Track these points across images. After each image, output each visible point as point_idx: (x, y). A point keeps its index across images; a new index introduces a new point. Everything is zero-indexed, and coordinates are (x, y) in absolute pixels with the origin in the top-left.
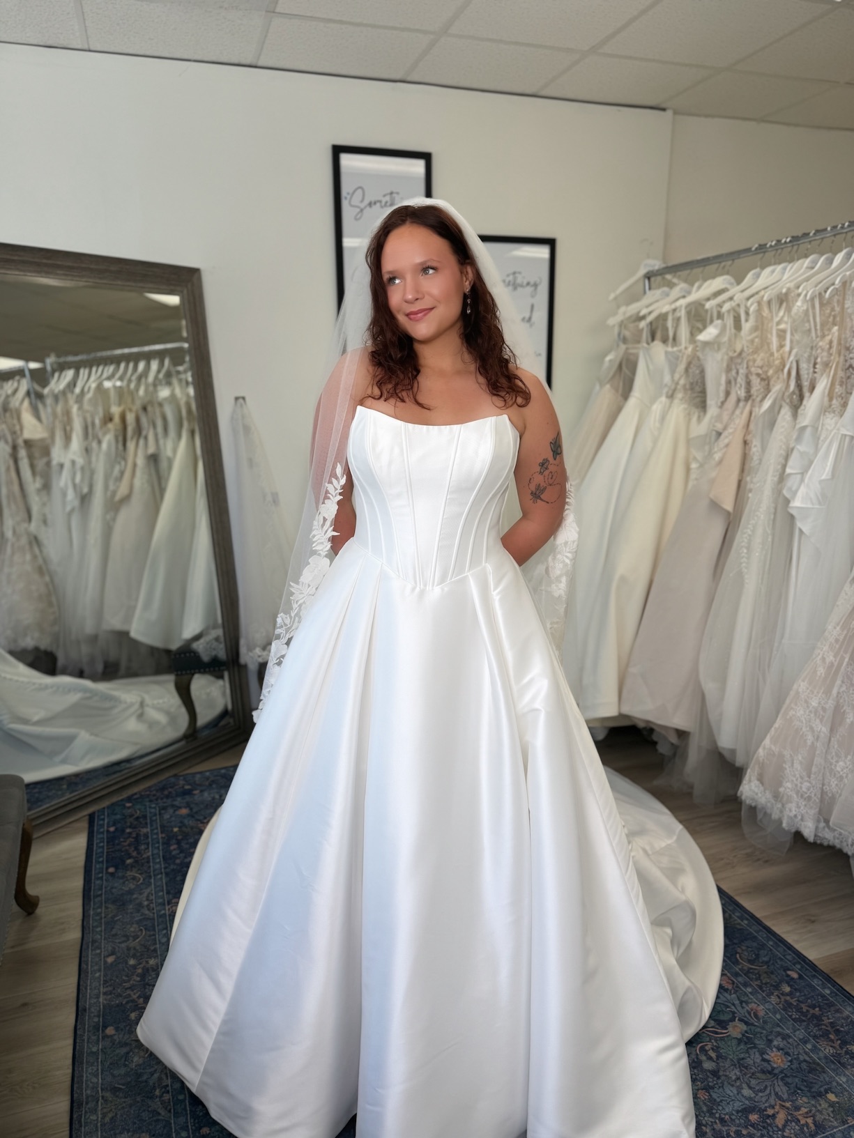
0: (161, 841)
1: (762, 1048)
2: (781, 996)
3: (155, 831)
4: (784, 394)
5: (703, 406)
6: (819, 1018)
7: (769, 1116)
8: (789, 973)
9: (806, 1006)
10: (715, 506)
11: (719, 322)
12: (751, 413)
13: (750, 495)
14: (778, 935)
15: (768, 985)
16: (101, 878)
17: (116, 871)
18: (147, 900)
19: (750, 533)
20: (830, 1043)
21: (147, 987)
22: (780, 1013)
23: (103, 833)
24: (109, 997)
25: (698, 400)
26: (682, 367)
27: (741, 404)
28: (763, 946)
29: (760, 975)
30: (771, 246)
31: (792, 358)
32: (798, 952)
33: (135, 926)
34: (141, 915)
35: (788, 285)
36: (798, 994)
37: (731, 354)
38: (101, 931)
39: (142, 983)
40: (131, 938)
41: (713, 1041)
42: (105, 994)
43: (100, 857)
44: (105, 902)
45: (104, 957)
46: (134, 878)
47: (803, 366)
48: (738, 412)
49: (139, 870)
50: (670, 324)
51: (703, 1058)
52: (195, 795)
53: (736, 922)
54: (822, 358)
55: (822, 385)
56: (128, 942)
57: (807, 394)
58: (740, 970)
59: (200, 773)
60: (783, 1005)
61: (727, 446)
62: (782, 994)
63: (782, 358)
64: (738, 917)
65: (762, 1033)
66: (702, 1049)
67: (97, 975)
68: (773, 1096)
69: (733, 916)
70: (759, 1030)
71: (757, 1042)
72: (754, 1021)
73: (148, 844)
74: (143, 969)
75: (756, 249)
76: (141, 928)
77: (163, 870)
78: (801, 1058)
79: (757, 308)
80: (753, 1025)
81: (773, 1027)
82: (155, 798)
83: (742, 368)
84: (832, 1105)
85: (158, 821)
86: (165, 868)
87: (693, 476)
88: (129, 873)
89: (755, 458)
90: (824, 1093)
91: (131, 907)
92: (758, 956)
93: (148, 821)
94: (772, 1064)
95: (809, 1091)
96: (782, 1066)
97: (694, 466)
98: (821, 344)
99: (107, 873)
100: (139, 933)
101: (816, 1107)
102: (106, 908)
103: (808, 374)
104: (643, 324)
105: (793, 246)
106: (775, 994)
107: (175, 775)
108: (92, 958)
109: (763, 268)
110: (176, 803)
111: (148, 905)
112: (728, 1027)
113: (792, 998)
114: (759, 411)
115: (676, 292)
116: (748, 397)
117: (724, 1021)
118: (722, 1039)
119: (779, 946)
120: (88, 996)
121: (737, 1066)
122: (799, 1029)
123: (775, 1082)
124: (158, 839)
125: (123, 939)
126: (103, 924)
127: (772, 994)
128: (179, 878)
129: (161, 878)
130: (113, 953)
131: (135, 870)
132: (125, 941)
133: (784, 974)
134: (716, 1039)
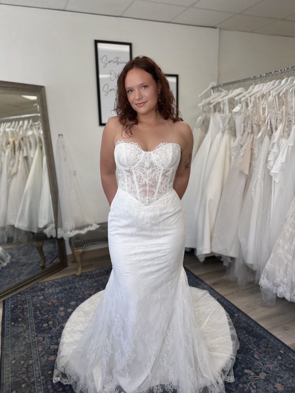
0: (32, 310)
1: (273, 383)
2: (278, 361)
3: (30, 306)
4: (266, 131)
5: (235, 135)
6: (293, 369)
8: (280, 351)
9: (288, 364)
10: (241, 172)
11: (240, 105)
12: (253, 138)
13: (255, 168)
14: (275, 336)
15: (273, 357)
16: (9, 327)
17: (15, 324)
18: (28, 335)
19: (255, 182)
21: (29, 373)
22: (279, 368)
23: (9, 308)
24: (13, 378)
25: (233, 133)
26: (227, 121)
27: (250, 135)
28: (269, 341)
29: (269, 353)
30: (258, 77)
31: (268, 118)
32: (283, 342)
33: (23, 347)
34: (26, 342)
35: (266, 91)
36: (284, 360)
37: (245, 116)
38: (9, 350)
39: (27, 371)
40: (22, 352)
41: (254, 381)
42: (11, 377)
43: (8, 318)
44: (11, 337)
45: (11, 361)
46: (22, 326)
47: (273, 120)
48: (248, 138)
49: (24, 323)
50: (222, 105)
51: (251, 388)
52: (45, 290)
53: (258, 332)
54: (279, 118)
55: (280, 127)
56: (20, 354)
57: (274, 131)
58: (262, 351)
59: (47, 281)
60: (279, 365)
61: (245, 150)
62: (278, 360)
63: (265, 118)
64: (259, 329)
65: (272, 377)
66: (250, 384)
67: (8, 369)
69: (257, 329)
70: (271, 375)
71: (271, 380)
72: (269, 372)
73: (27, 312)
74: (27, 365)
75: (253, 78)
76: (26, 347)
77: (34, 322)
79: (254, 100)
80: (268, 373)
81: (276, 374)
82: (29, 292)
83: (250, 121)
85: (31, 302)
86: (35, 321)
87: (233, 161)
88: (20, 325)
89: (256, 155)
91: (21, 339)
92: (268, 345)
93: (27, 302)
94: (278, 389)
96: (281, 389)
97: (233, 158)
98: (279, 112)
99: (11, 325)
100: (25, 350)
102: (11, 340)
103: (274, 123)
104: (211, 106)
105: (266, 77)
106: (276, 360)
107: (37, 283)
108: (5, 362)
109: (255, 85)
110: (38, 294)
111: (28, 338)
112: (259, 375)
113: (282, 361)
114: (257, 137)
115: (223, 94)
116: (252, 132)
117: (258, 372)
118: (257, 380)
119: (275, 340)
120: (4, 378)
122: (286, 374)
124: (31, 309)
125: (18, 353)
126: (10, 347)
127: (275, 360)
128: (40, 325)
129: (33, 326)
130: (14, 359)
131: (22, 323)
132: (19, 354)
133: (278, 352)
134: (255, 380)
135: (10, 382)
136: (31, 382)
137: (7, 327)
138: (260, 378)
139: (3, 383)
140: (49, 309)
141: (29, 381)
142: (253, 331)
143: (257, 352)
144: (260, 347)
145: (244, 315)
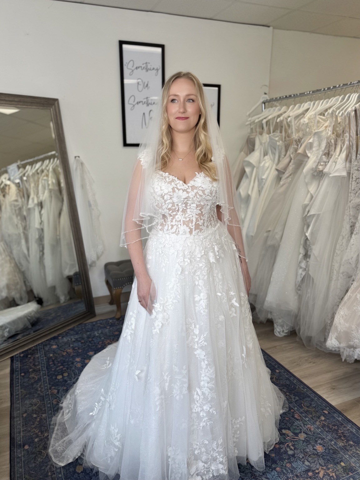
0: (45, 360)
1: (313, 444)
3: (42, 356)
6: (337, 431)
7: (317, 473)
8: (324, 411)
9: (332, 425)
14: (320, 395)
15: (315, 417)
17: (25, 375)
18: (40, 387)
20: (342, 441)
21: (42, 427)
22: (321, 429)
23: (18, 357)
24: (25, 432)
28: (312, 400)
29: (312, 413)
32: (328, 402)
34: (38, 395)
36: (328, 420)
38: (19, 403)
39: (40, 425)
40: (34, 405)
41: (292, 442)
42: (23, 431)
43: (17, 369)
44: (21, 389)
45: (22, 414)
46: (33, 378)
49: (35, 374)
51: (288, 449)
52: (59, 339)
53: (301, 390)
56: (33, 407)
58: (303, 410)
60: (322, 426)
62: (321, 421)
64: (302, 387)
65: (313, 438)
66: (288, 445)
68: (318, 465)
69: (300, 387)
70: (312, 437)
71: (311, 442)
72: (309, 432)
73: (39, 362)
74: (40, 418)
76: (38, 400)
77: (47, 374)
78: (330, 448)
81: (317, 435)
84: (343, 467)
85: (43, 351)
88: (31, 376)
90: (339, 463)
91: (33, 391)
92: (311, 404)
93: (39, 351)
94: (317, 451)
95: (333, 462)
96: (322, 451)
99: (21, 376)
100: (37, 403)
101: (336, 469)
102: (21, 392)
108: (16, 415)
110: (51, 343)
111: (40, 390)
112: (299, 436)
113: (325, 422)
117: (297, 433)
118: (296, 441)
119: (319, 400)
120: (15, 432)
121: (303, 453)
122: (328, 436)
123: (319, 458)
124: (43, 360)
125: (30, 405)
126: (20, 399)
127: (317, 421)
128: (54, 377)
129: (46, 378)
130: (26, 412)
131: (33, 374)
132: (31, 407)
133: (322, 412)
134: (294, 441)
135: (22, 436)
136: (44, 437)
137: (17, 379)
138: (299, 439)
139: (14, 437)
140: (64, 359)
141: (42, 436)
142: (296, 389)
143: (297, 412)
144: (302, 407)
145: (286, 371)
